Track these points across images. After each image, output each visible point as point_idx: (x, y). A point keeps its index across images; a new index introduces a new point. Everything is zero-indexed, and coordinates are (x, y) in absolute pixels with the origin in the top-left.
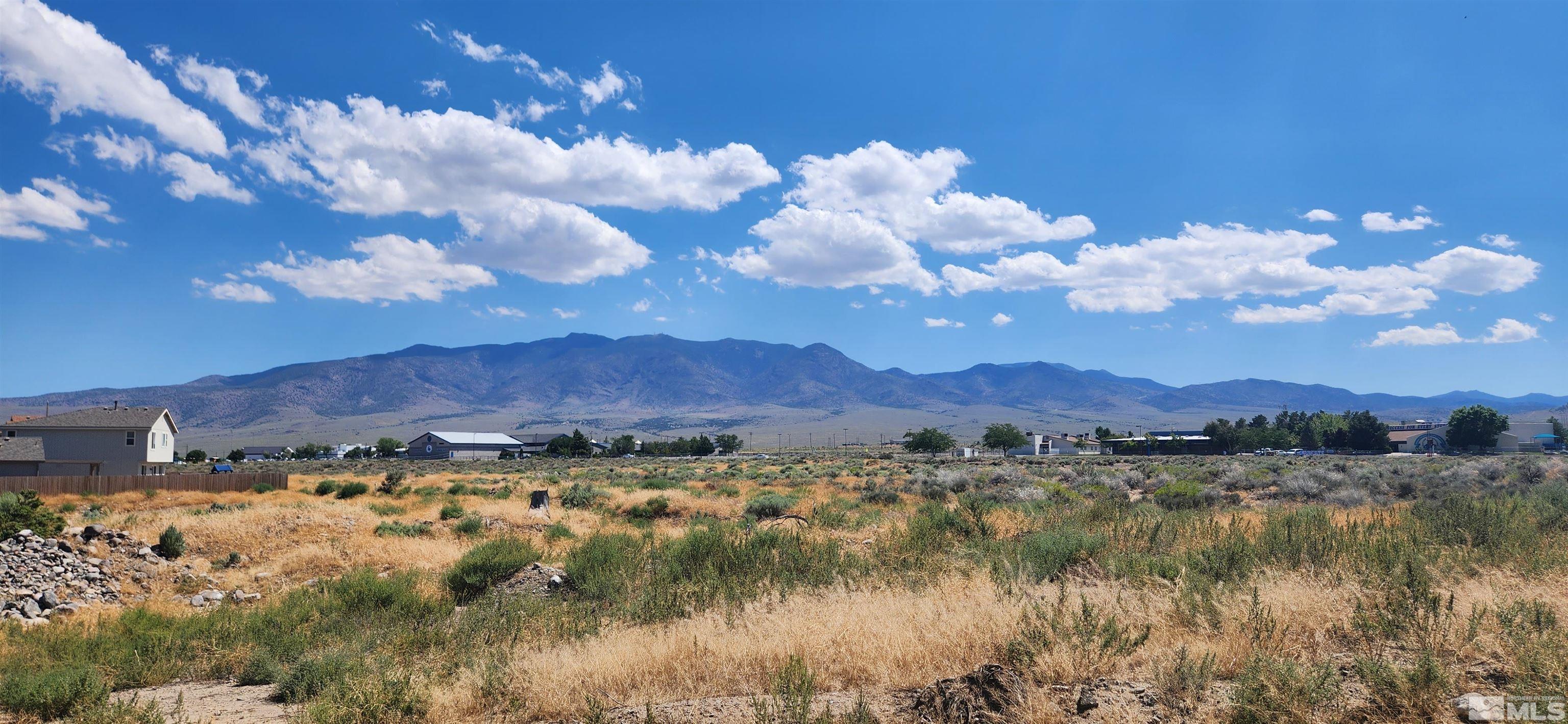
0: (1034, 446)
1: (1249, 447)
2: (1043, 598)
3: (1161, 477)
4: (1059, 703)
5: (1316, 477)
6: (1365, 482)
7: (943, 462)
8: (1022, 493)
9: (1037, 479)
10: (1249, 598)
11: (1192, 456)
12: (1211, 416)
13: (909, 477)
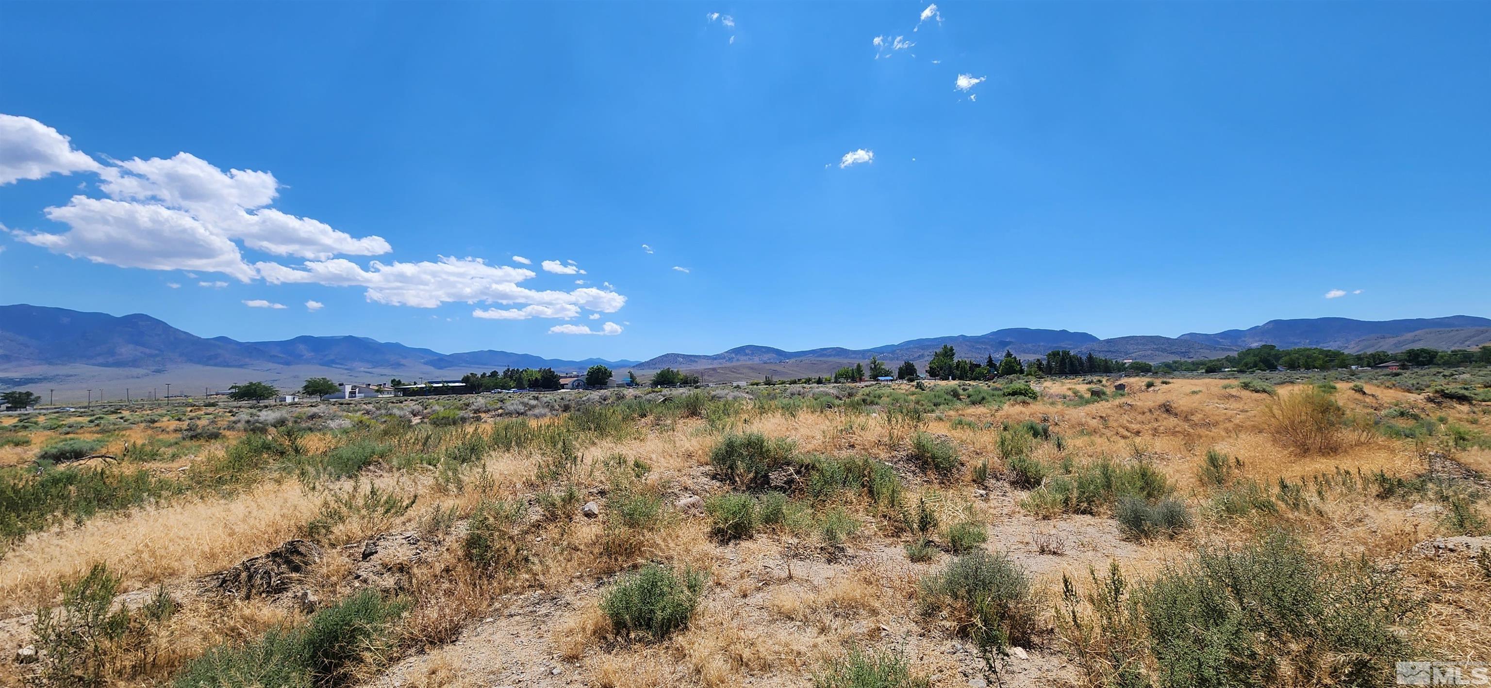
0: (344, 392)
1: (488, 390)
2: (340, 489)
3: (434, 408)
4: (349, 556)
5: (523, 403)
6: (548, 405)
7: (266, 407)
8: (333, 424)
9: (345, 414)
10: (481, 470)
11: (455, 395)
12: (467, 372)
13: (233, 418)
